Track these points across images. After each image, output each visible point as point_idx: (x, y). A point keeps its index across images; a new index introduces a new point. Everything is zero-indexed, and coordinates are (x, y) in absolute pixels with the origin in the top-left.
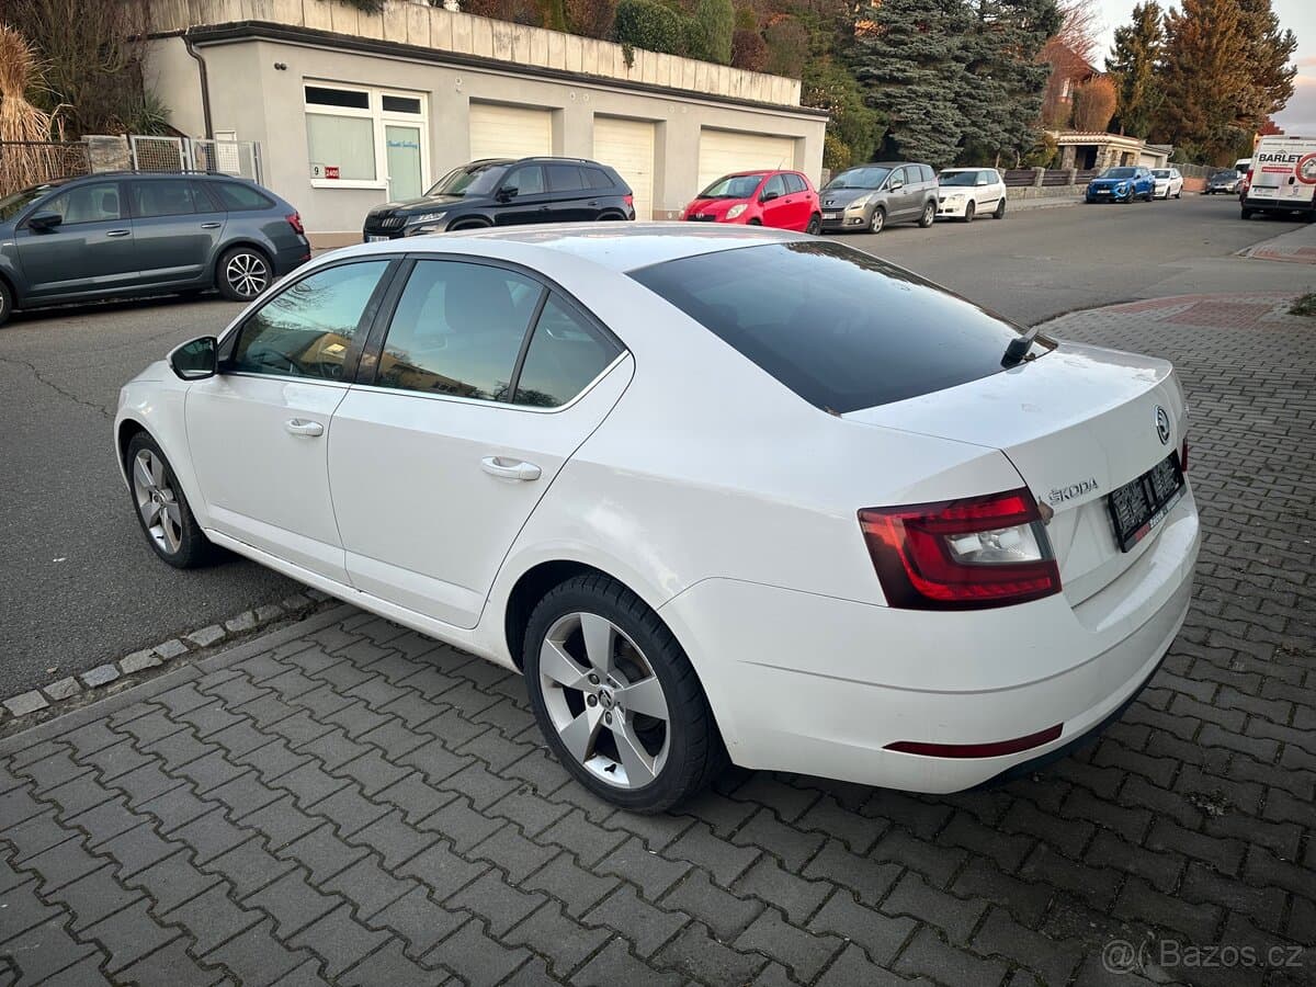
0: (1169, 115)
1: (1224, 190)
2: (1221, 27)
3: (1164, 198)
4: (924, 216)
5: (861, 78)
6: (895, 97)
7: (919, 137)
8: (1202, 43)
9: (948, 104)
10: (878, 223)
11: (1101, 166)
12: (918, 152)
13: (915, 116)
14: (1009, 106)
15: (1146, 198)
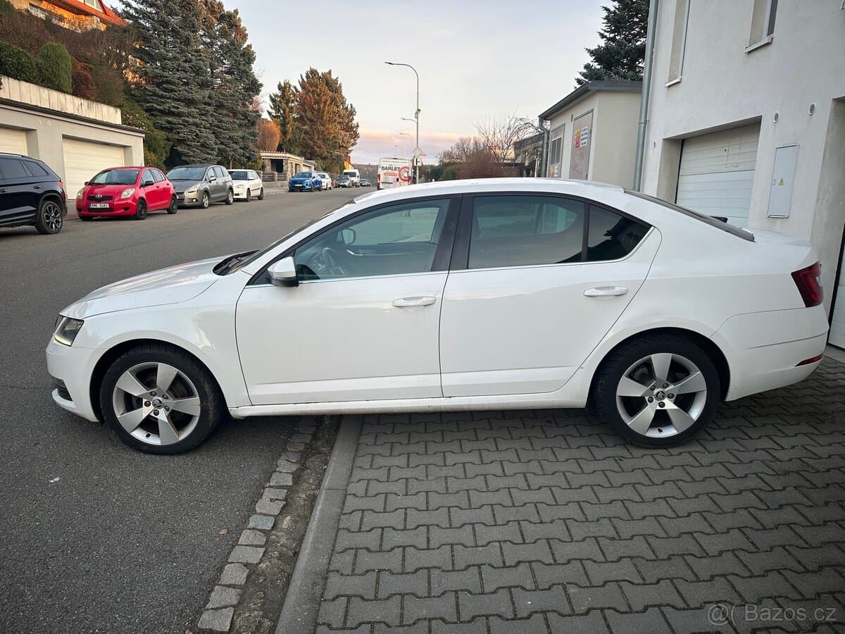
0: (307, 144)
1: (344, 186)
2: (323, 99)
3: (326, 189)
4: (228, 199)
5: (148, 110)
6: (175, 124)
7: (194, 149)
8: (316, 107)
9: (208, 130)
10: (206, 202)
11: (287, 171)
12: (195, 159)
13: (189, 137)
14: (240, 134)
15: (319, 189)
